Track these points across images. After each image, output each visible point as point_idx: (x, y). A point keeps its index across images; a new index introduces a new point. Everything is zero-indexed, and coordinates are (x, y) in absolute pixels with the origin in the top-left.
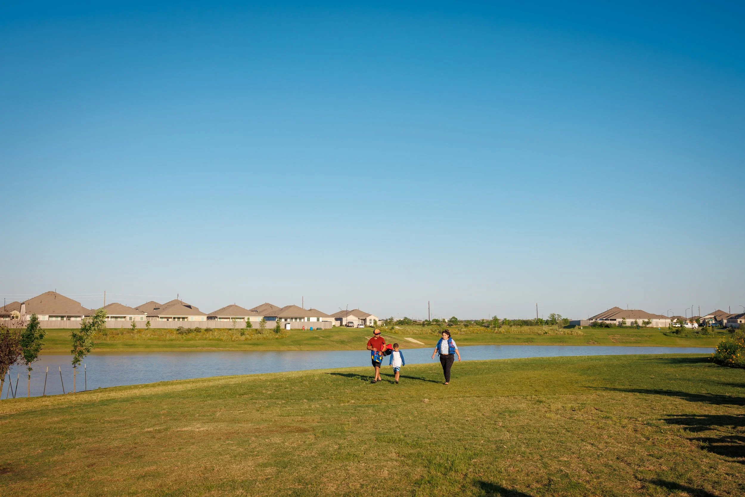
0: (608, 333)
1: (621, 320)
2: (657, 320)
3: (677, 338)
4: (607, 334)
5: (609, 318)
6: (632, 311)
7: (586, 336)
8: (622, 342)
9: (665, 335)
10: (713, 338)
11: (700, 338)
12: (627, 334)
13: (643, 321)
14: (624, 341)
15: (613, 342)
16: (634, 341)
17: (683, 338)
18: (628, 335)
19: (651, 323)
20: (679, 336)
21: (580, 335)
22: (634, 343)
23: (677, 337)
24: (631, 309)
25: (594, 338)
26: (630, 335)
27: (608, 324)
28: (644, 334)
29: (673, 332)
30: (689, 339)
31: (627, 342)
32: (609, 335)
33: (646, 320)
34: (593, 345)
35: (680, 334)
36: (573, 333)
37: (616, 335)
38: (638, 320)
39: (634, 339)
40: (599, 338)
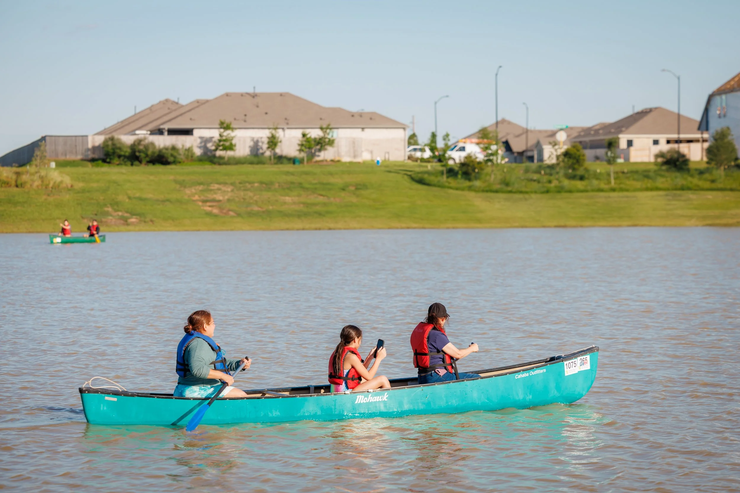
0: (180, 178)
1: (215, 134)
2: (356, 133)
3: (472, 194)
4: (176, 181)
5: (166, 127)
6: (254, 96)
7: (83, 191)
8: (251, 214)
9: (421, 182)
10: (613, 190)
11: (560, 190)
12: (261, 183)
13: (304, 135)
14: (256, 208)
15: (209, 214)
16: (297, 208)
17: (497, 191)
18: (267, 185)
19: (331, 143)
20: (477, 183)
21: (57, 187)
22: (300, 215)
23: (470, 188)
24: (251, 91)
25: (121, 198)
26: (271, 183)
27: (167, 149)
28: (332, 180)
29: (451, 172)
30: (521, 196)
31: (267, 215)
32: (183, 184)
33: (315, 133)
34: (123, 228)
35: (476, 178)
36: (24, 178)
37: (217, 186)
38: (280, 134)
39: (294, 203)
40: (141, 199)
